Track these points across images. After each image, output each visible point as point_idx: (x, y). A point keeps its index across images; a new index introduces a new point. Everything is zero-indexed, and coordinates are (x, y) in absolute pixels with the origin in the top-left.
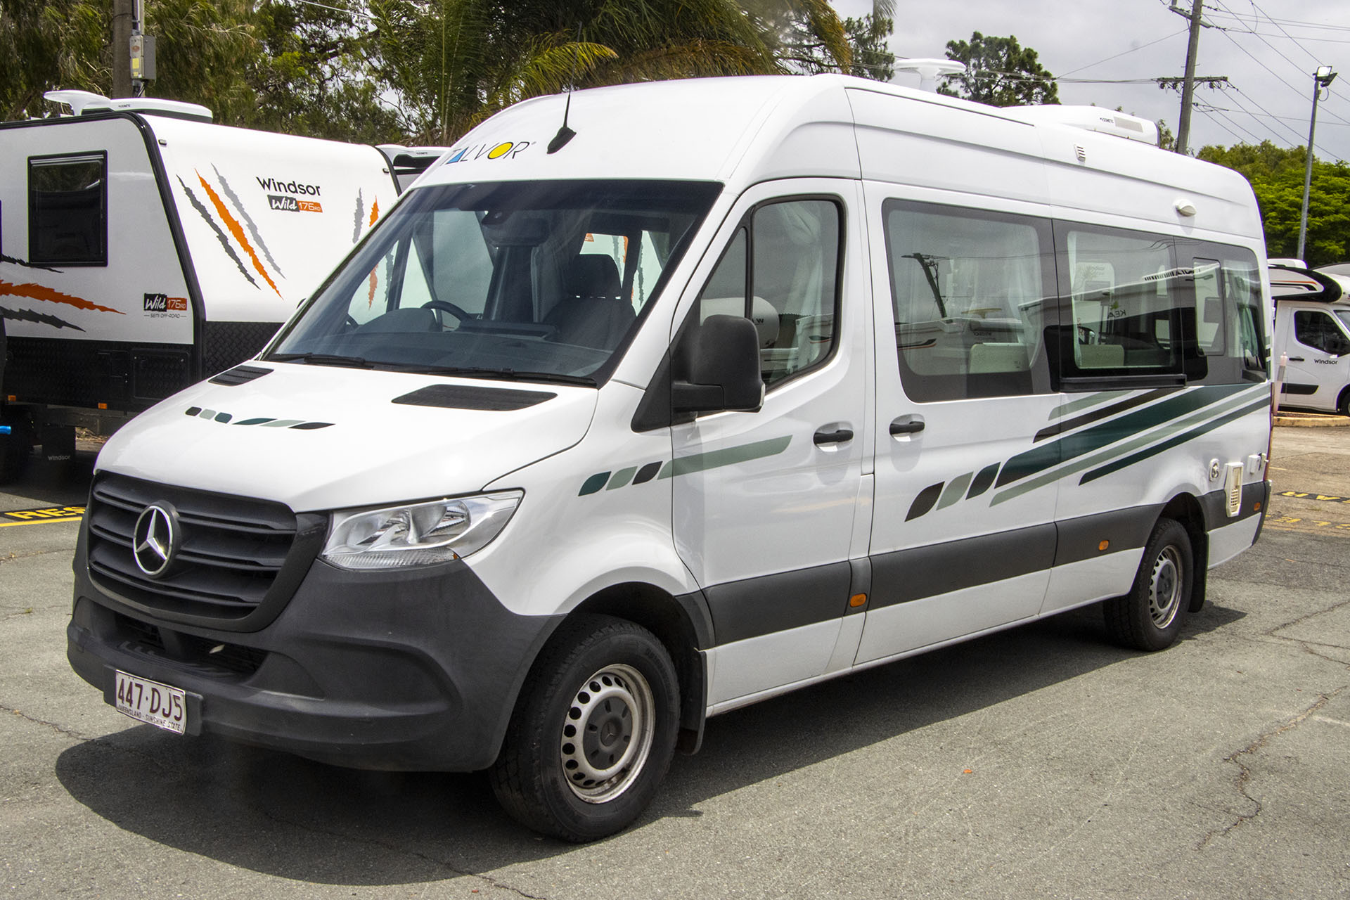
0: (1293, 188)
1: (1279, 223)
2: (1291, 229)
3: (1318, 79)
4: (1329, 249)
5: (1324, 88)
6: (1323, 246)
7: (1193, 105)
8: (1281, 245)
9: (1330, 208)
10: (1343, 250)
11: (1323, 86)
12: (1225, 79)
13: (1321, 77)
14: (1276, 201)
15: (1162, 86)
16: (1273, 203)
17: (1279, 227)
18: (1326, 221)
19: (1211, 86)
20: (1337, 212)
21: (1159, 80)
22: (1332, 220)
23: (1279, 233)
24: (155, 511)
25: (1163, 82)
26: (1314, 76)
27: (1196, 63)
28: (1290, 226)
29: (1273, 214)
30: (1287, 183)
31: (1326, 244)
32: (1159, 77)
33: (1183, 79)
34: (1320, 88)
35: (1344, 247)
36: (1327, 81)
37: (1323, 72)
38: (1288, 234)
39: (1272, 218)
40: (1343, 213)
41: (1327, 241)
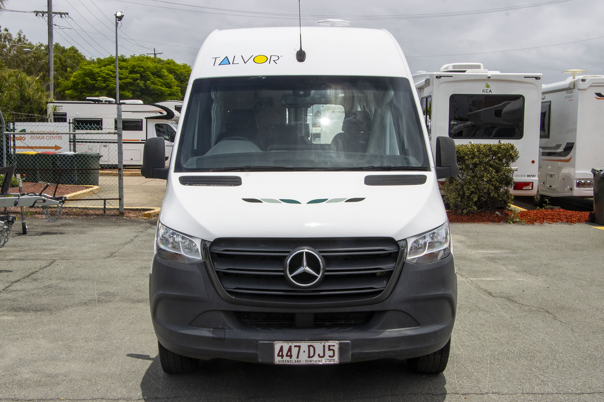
0: (105, 67)
1: (103, 83)
2: (109, 86)
3: (117, 17)
4: (126, 95)
5: (120, 21)
6: (123, 93)
7: (53, 25)
8: (105, 93)
9: (124, 76)
10: (132, 95)
11: (119, 20)
12: (67, 14)
13: (118, 17)
14: (99, 72)
15: (37, 15)
16: (98, 73)
17: (104, 85)
18: (123, 82)
19: (61, 17)
20: (127, 78)
21: (35, 12)
22: (125, 82)
23: (103, 87)
24: (304, 252)
25: (37, 13)
26: (115, 16)
27: (53, 5)
28: (108, 84)
29: (100, 78)
30: (101, 64)
31: (124, 93)
32: (35, 11)
33: (47, 12)
34: (118, 21)
35: (132, 94)
36: (120, 18)
37: (119, 14)
38: (108, 88)
39: (99, 80)
40: (129, 79)
41: (125, 91)
